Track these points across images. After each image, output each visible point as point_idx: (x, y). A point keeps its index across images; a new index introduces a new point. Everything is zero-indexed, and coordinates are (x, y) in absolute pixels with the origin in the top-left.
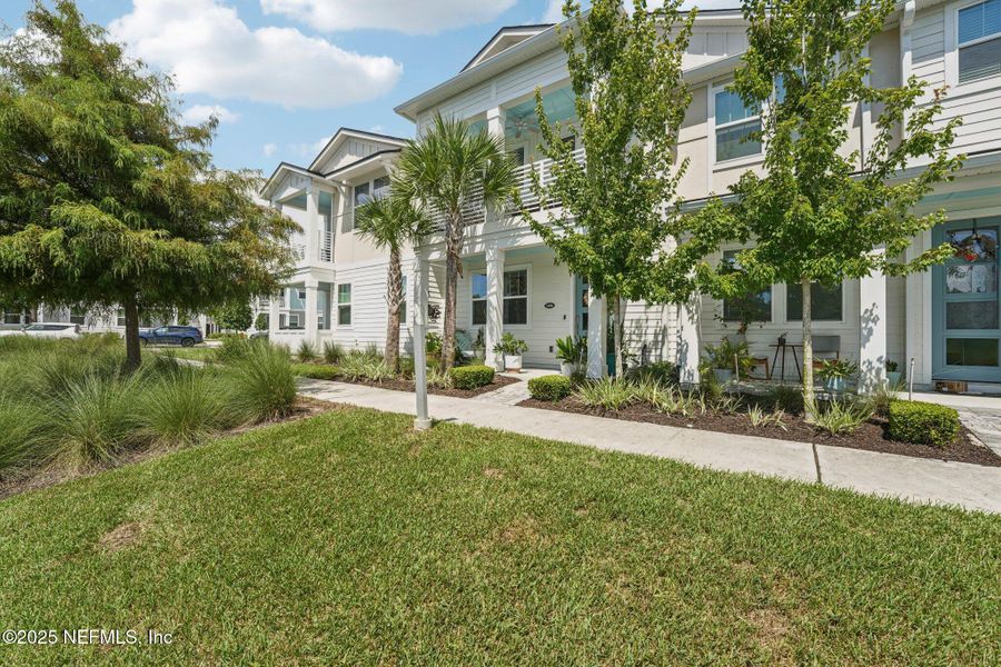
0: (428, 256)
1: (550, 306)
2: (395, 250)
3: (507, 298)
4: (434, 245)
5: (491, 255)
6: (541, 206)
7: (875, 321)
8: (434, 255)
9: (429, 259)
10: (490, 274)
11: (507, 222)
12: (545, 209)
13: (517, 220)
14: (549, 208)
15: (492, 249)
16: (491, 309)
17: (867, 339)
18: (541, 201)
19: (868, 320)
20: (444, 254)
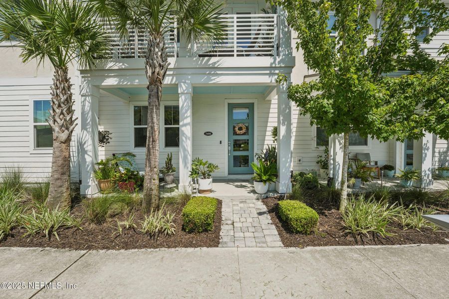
0: (102, 81)
1: (208, 134)
2: (61, 66)
3: (176, 126)
4: (110, 70)
5: (184, 88)
6: (235, 53)
7: (428, 150)
8: (111, 82)
9: (103, 84)
10: (183, 105)
11: (203, 60)
12: (238, 55)
13: (213, 60)
14: (243, 55)
15: (185, 83)
16: (184, 139)
17: (425, 159)
18: (235, 49)
19: (425, 149)
20: (123, 82)
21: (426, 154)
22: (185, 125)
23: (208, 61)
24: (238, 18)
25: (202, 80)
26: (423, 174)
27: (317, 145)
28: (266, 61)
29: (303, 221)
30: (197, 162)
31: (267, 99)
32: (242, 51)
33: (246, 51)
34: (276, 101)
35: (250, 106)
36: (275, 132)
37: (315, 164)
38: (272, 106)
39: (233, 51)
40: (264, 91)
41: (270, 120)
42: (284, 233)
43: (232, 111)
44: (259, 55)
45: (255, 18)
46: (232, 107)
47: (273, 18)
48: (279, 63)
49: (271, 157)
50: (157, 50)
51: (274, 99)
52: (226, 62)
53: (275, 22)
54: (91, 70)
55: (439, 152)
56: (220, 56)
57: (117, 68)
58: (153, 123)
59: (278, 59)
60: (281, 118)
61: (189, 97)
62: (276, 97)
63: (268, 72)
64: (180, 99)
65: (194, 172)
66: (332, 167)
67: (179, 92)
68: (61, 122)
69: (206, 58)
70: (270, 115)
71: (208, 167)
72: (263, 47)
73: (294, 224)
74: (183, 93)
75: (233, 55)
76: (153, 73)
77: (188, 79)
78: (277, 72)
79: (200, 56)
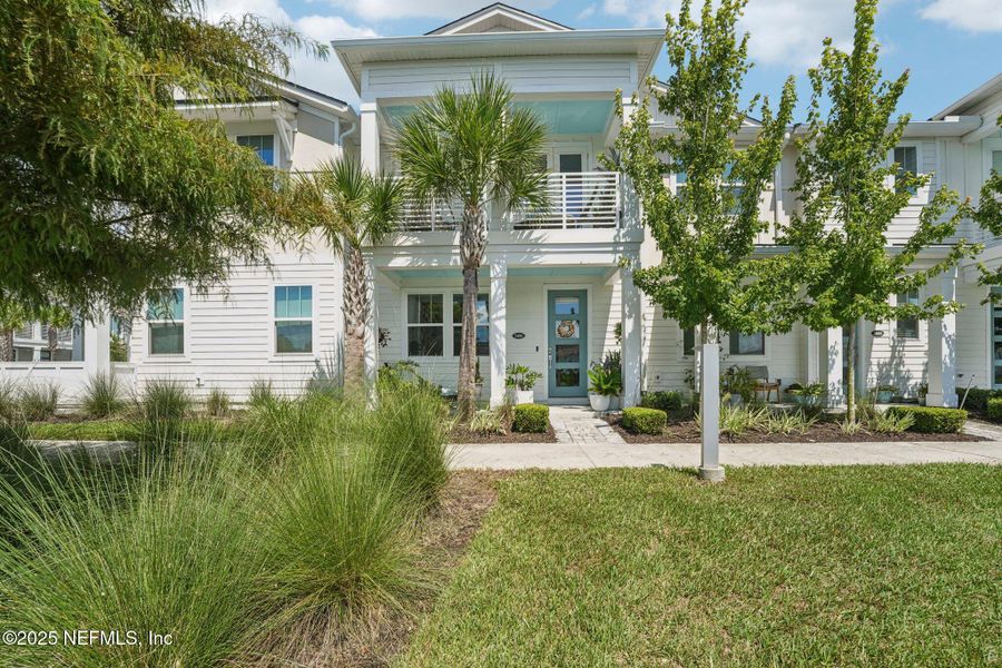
0: (389, 262)
1: (520, 336)
4: (401, 247)
5: (498, 271)
6: (564, 224)
7: (836, 354)
8: (400, 262)
9: (390, 265)
10: (496, 294)
11: (522, 234)
12: (568, 227)
13: (537, 233)
14: (573, 227)
15: (499, 263)
16: (498, 336)
17: (832, 368)
18: (564, 219)
19: (832, 353)
20: (417, 262)
21: (834, 361)
22: (499, 318)
23: (530, 234)
24: (567, 177)
25: (521, 260)
26: (830, 388)
27: (685, 354)
28: (607, 235)
29: (649, 418)
30: (513, 370)
31: (607, 284)
32: (573, 221)
33: (578, 221)
34: (620, 288)
35: (581, 295)
36: (619, 330)
37: (682, 383)
38: (614, 295)
39: (561, 221)
40: (601, 274)
41: (611, 315)
42: (628, 436)
43: (554, 303)
44: (595, 227)
45: (588, 177)
46: (553, 295)
47: (614, 176)
48: (624, 236)
49: (614, 365)
50: (475, 227)
51: (617, 285)
52: (554, 236)
53: (617, 182)
54: (374, 247)
55: (879, 365)
56: (543, 227)
57: (410, 244)
58: (471, 314)
59: (623, 231)
60: (627, 309)
61: (503, 281)
62: (620, 281)
63: (611, 249)
64: (493, 284)
65: (510, 382)
66: (698, 377)
67: (492, 275)
68: (359, 313)
69: (527, 232)
70: (612, 308)
71: (527, 376)
72: (600, 210)
73: (638, 422)
74: (495, 278)
75: (561, 227)
76: (472, 254)
77: (503, 259)
78: (622, 248)
79: (516, 228)
